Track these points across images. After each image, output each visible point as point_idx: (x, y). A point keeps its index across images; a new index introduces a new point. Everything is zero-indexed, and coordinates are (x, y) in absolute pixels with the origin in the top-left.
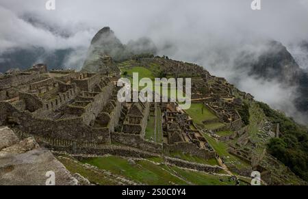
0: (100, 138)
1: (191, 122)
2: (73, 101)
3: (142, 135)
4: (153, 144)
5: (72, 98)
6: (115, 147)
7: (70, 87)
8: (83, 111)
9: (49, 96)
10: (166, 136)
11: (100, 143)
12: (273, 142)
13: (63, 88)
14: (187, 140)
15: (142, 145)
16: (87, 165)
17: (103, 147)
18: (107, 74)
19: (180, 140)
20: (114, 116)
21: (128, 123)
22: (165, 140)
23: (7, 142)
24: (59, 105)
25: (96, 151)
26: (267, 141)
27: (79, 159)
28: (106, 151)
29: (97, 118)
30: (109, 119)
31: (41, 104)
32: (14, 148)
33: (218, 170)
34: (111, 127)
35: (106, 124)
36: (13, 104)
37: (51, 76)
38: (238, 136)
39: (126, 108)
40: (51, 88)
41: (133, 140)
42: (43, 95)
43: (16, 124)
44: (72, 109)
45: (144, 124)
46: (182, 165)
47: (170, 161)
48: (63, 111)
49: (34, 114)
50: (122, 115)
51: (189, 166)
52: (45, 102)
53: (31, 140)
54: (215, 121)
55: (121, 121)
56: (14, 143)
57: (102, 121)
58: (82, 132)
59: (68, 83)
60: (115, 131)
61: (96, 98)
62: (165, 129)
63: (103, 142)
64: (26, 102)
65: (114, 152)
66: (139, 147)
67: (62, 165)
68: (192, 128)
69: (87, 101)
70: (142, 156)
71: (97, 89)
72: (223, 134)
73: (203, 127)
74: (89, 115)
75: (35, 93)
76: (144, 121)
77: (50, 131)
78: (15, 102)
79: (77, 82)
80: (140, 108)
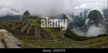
0: (25, 35)
1: (47, 32)
2: (19, 27)
3: (35, 35)
4: (38, 37)
5: (19, 26)
6: (28, 37)
7: (19, 23)
8: (21, 29)
9: (14, 25)
10: (41, 35)
11: (24, 36)
12: (65, 34)
13: (17, 24)
14: (46, 36)
15: (35, 37)
16: (21, 41)
17: (25, 37)
18: (27, 21)
19: (45, 36)
20: (28, 31)
21: (31, 32)
22: (41, 36)
23: (6, 33)
24: (16, 27)
25: (24, 38)
26: (64, 34)
27: (19, 39)
28: (26, 38)
29: (24, 31)
30: (27, 31)
31: (12, 26)
32: (7, 34)
33: (54, 41)
34: (27, 33)
35: (26, 32)
36: (8, 26)
37: (15, 21)
38: (58, 34)
39: (31, 29)
40: (15, 23)
41: (33, 36)
42: (13, 25)
43: (8, 30)
44: (19, 28)
45: (35, 33)
46: (45, 41)
47: (42, 41)
48: (17, 29)
49: (11, 28)
50: (30, 31)
51: (47, 41)
52: (13, 26)
53: (10, 33)
54: (53, 31)
55: (30, 32)
56: (7, 33)
57: (25, 32)
58: (20, 33)
59: (18, 23)
60: (28, 34)
61: (24, 26)
62: (41, 34)
63: (25, 36)
64: (10, 26)
65: (28, 39)
66: (34, 38)
67: (17, 40)
68: (47, 33)
69: (22, 27)
70: (35, 40)
71: (25, 24)
72: (55, 34)
73: (50, 33)
74: (22, 30)
75: (12, 24)
76: (36, 32)
77: (14, 32)
78: (8, 25)
79: (20, 23)
80: (35, 29)
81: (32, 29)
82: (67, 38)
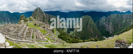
3: (31, 38)
7: (16, 27)
10: (37, 38)
19: (40, 38)
26: (58, 35)
33: (49, 43)
51: (42, 43)
61: (21, 29)
76: (31, 35)
80: (30, 32)
81: (28, 31)
82: (61, 39)
